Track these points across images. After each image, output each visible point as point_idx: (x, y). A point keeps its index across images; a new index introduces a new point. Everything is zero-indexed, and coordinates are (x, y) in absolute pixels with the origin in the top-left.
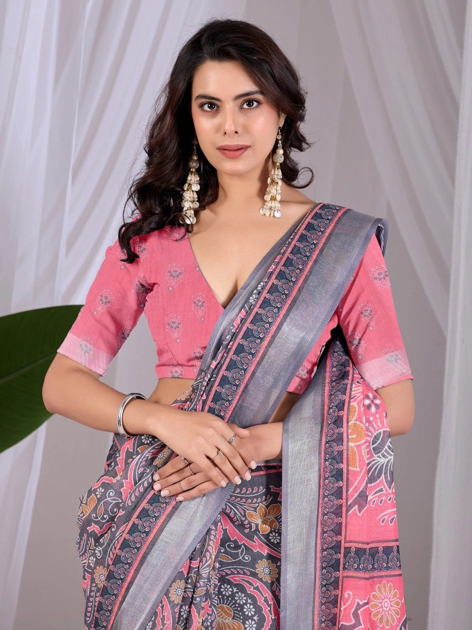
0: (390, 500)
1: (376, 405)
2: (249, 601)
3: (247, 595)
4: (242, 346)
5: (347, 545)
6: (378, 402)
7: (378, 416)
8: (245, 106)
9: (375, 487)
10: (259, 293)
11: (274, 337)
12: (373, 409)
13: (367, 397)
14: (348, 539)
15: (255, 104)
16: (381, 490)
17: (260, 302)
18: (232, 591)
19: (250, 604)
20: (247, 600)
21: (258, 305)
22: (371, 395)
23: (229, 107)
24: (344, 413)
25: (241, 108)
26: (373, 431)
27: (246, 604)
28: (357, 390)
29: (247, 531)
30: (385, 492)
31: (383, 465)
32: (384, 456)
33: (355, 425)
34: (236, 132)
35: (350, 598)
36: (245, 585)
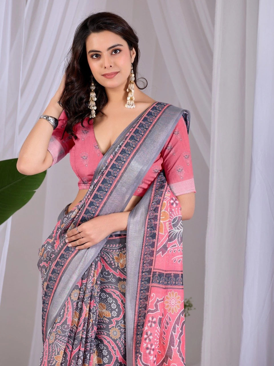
0: (179, 251)
1: (176, 204)
2: (114, 302)
3: (113, 299)
4: (110, 172)
5: (154, 271)
6: (177, 202)
7: (176, 209)
8: (114, 53)
9: (172, 244)
10: (120, 147)
11: (126, 168)
12: (174, 205)
13: (172, 199)
14: (155, 268)
15: (118, 51)
16: (175, 246)
17: (120, 151)
18: (106, 297)
19: (114, 303)
20: (113, 301)
21: (119, 152)
22: (174, 199)
23: (106, 54)
24: (160, 206)
25: (112, 54)
26: (174, 216)
27: (112, 303)
28: (168, 195)
29: (113, 267)
30: (177, 246)
31: (177, 233)
32: (178, 229)
33: (164, 212)
34: (111, 66)
35: (154, 297)
36: (112, 293)
